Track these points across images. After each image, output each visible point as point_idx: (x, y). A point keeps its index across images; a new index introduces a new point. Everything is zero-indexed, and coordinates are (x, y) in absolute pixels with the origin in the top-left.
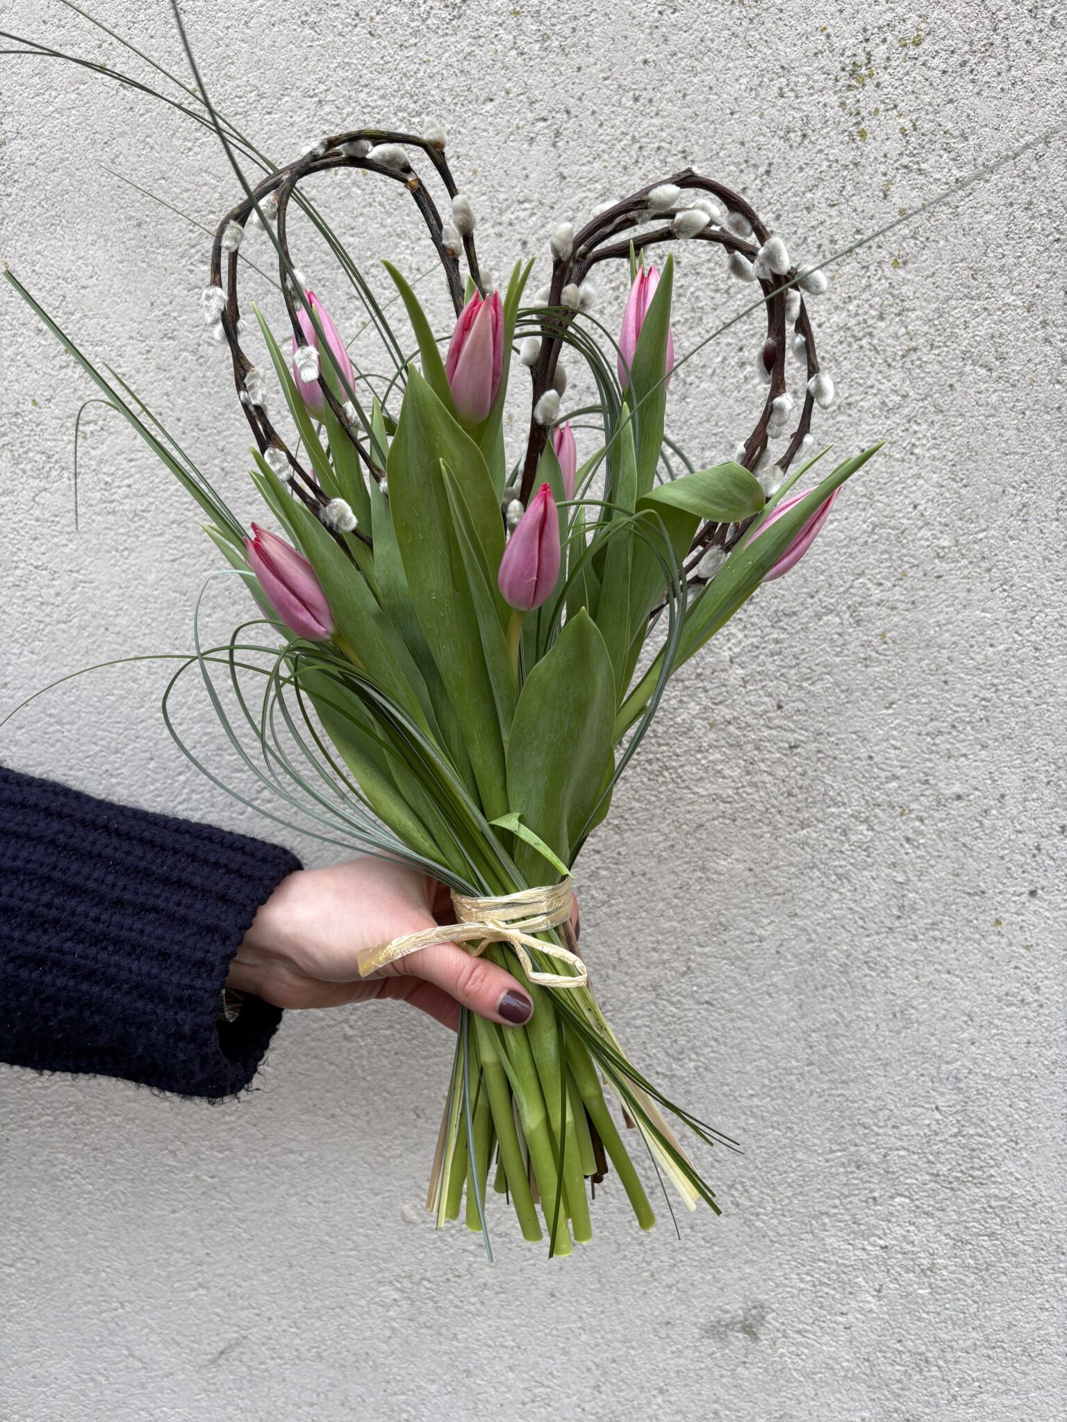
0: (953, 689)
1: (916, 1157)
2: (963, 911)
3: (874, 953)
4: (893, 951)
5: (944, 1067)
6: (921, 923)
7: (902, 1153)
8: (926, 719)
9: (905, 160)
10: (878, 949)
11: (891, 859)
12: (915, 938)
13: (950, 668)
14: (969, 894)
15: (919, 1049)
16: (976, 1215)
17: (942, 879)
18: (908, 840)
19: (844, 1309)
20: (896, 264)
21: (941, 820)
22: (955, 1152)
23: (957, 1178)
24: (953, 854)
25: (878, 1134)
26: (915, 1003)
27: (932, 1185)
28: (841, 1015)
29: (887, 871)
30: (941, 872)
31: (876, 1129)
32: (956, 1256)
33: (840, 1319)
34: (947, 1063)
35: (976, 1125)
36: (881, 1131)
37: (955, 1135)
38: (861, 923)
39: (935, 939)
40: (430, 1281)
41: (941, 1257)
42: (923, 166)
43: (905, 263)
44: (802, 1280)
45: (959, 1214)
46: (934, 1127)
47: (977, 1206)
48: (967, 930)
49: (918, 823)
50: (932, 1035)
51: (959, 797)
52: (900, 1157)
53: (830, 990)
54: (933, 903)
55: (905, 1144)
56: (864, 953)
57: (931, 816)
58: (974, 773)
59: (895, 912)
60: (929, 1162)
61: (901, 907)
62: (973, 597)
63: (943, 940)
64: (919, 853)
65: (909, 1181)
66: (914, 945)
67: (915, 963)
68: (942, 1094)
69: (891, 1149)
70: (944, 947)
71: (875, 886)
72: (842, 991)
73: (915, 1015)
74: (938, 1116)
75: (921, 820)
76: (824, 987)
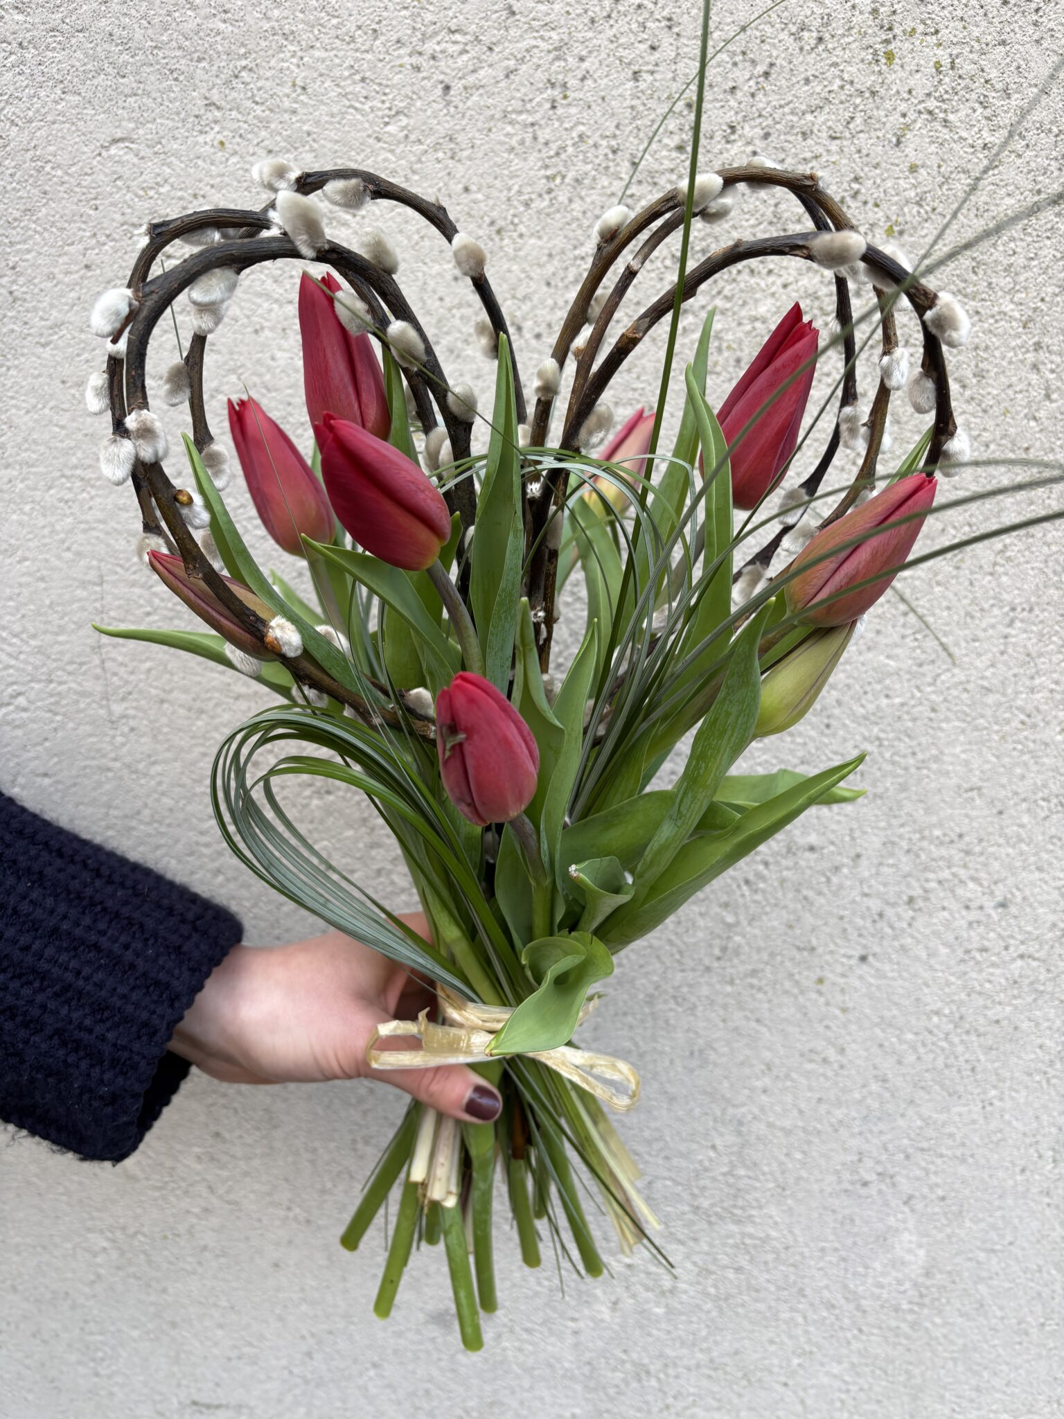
5: (730, 1111)
10: (690, 986)
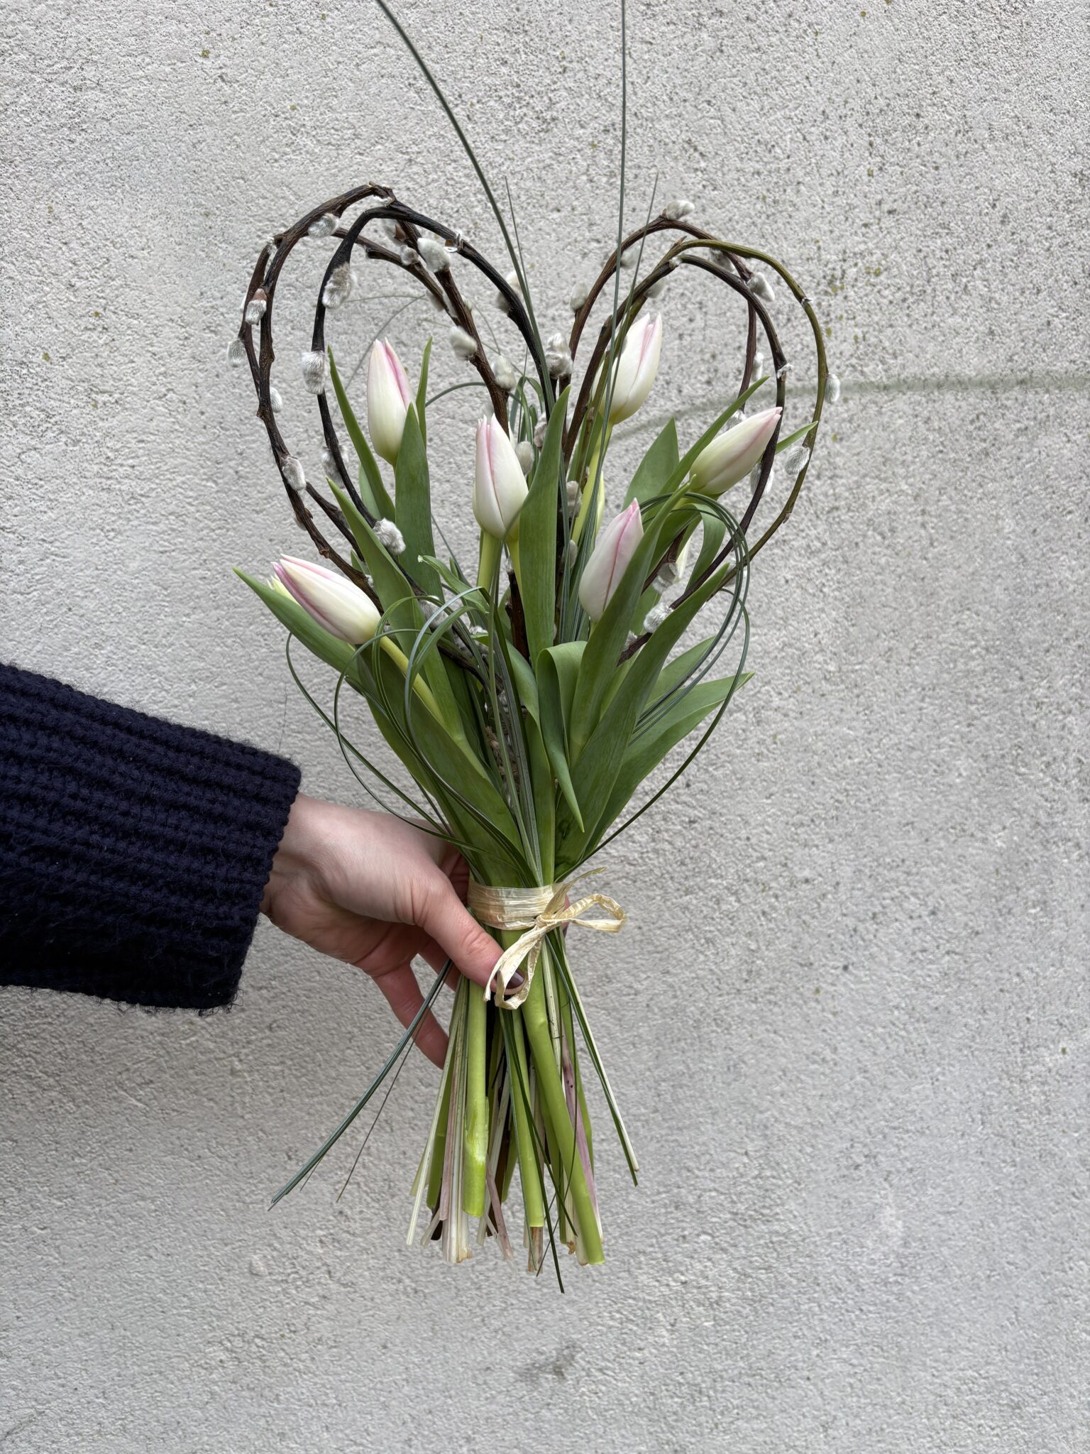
0: (817, 789)
1: (722, 1197)
2: (795, 979)
3: (723, 1012)
4: (737, 1010)
6: (762, 987)
7: (713, 1194)
8: (793, 812)
9: (854, 361)
11: (749, 929)
12: (755, 1001)
13: (818, 771)
14: (801, 965)
15: (742, 1100)
16: (760, 1251)
17: (784, 950)
18: (764, 913)
19: (642, 1344)
20: (835, 439)
21: (791, 899)
22: (753, 1193)
23: (751, 1216)
24: (795, 929)
25: (697, 1177)
26: (746, 1058)
27: (731, 1223)
28: (688, 1067)
29: (744, 939)
30: (783, 945)
31: (697, 1172)
32: (739, 1289)
33: (638, 1354)
34: (761, 1112)
35: (773, 1168)
36: (700, 1174)
37: (755, 1178)
38: (717, 983)
39: (770, 1002)
40: (263, 1339)
41: (727, 1290)
42: (865, 369)
43: (841, 439)
44: (612, 1318)
45: (747, 1249)
46: (742, 1170)
47: (762, 1242)
48: (795, 996)
49: (773, 900)
50: (754, 1087)
51: (807, 881)
52: (711, 1197)
53: (682, 1044)
54: (774, 970)
55: (716, 1186)
56: (715, 1011)
57: (784, 895)
58: (820, 862)
59: (745, 976)
60: (733, 1202)
61: (750, 972)
62: (845, 716)
63: (776, 1003)
64: (772, 925)
65: (714, 1220)
66: (754, 1006)
67: (751, 1023)
68: (752, 1140)
69: (705, 1191)
70: (776, 1010)
71: (733, 952)
72: (692, 1044)
73: (744, 1068)
74: (746, 1160)
75: (776, 897)
76: (679, 1040)
